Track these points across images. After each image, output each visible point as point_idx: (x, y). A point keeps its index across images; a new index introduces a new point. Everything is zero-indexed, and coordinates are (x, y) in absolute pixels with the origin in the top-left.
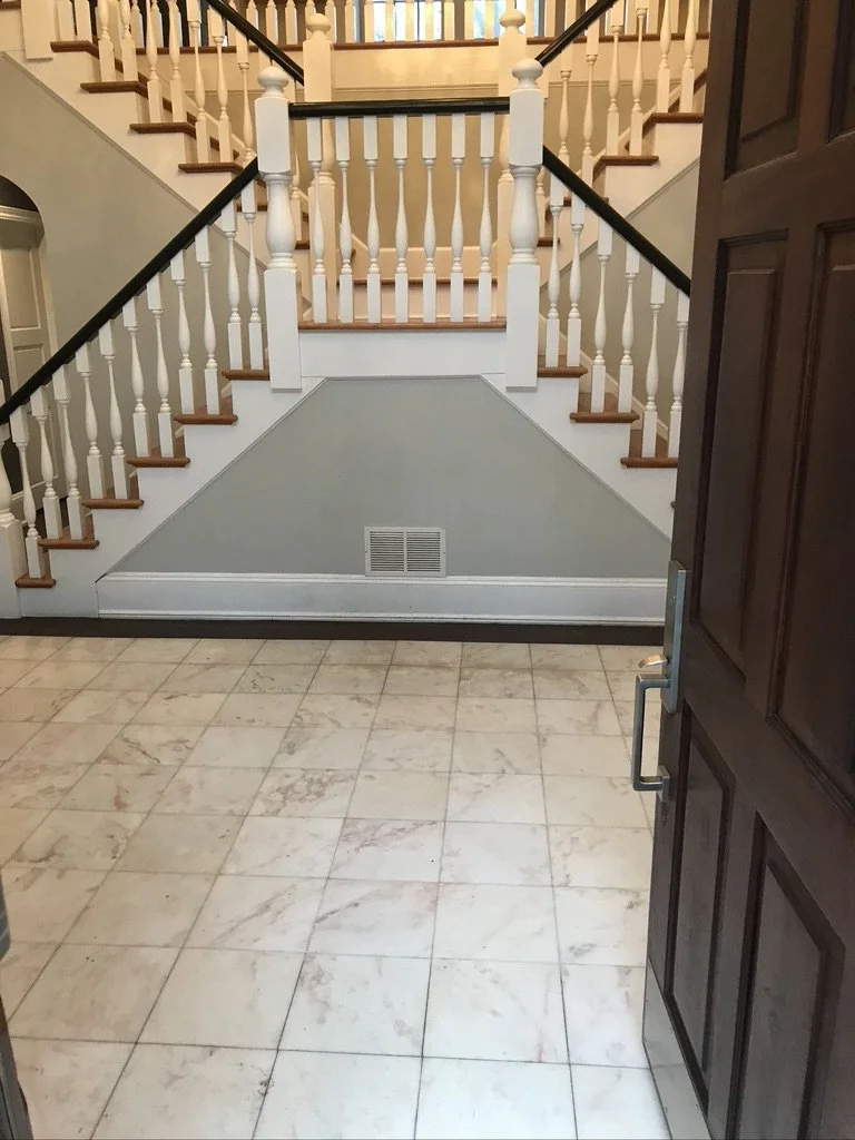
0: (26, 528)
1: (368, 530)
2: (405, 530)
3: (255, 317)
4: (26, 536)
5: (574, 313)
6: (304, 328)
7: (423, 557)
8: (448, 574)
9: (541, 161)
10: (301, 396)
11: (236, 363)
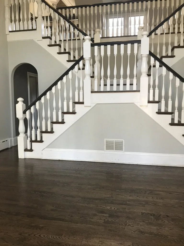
0: (28, 138)
1: (105, 140)
2: (114, 140)
3: (81, 90)
4: (27, 139)
5: (157, 88)
6: (92, 92)
7: (118, 147)
8: (125, 151)
9: (149, 53)
10: (91, 108)
11: (77, 100)
